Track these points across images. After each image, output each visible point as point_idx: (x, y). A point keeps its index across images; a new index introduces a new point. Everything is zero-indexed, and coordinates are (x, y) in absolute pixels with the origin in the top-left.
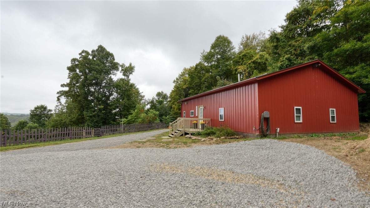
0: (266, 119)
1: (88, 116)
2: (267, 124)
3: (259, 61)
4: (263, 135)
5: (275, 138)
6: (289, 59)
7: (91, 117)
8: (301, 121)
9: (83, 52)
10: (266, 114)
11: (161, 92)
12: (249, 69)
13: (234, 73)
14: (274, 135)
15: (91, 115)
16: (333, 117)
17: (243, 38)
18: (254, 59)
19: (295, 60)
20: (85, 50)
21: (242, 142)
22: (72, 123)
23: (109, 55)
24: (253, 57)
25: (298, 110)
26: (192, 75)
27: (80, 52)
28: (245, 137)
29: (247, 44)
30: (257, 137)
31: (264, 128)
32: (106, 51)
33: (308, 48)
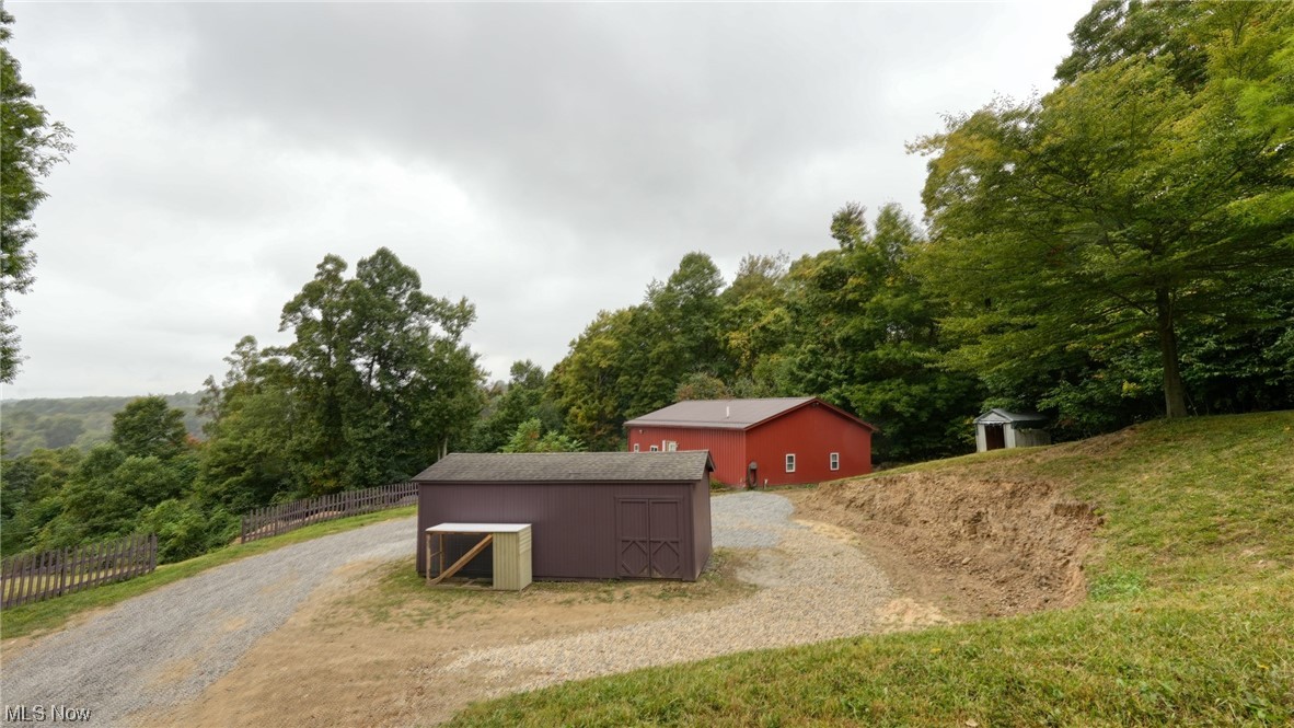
0: (754, 471)
1: (360, 440)
2: (755, 476)
3: (773, 328)
4: (750, 488)
5: (763, 490)
6: (813, 352)
7: (367, 440)
8: (793, 470)
9: (328, 259)
10: (753, 465)
11: (524, 361)
12: (753, 343)
13: (722, 346)
14: (762, 488)
15: (368, 435)
16: (835, 464)
17: (744, 260)
18: (764, 321)
19: (822, 355)
20: (334, 253)
21: (728, 495)
22: (299, 457)
23: (408, 276)
24: (761, 315)
25: (791, 459)
26: (625, 341)
27: (321, 261)
28: (732, 490)
29: (752, 280)
30: (743, 491)
31: (751, 480)
32: (398, 265)
33: (839, 340)
